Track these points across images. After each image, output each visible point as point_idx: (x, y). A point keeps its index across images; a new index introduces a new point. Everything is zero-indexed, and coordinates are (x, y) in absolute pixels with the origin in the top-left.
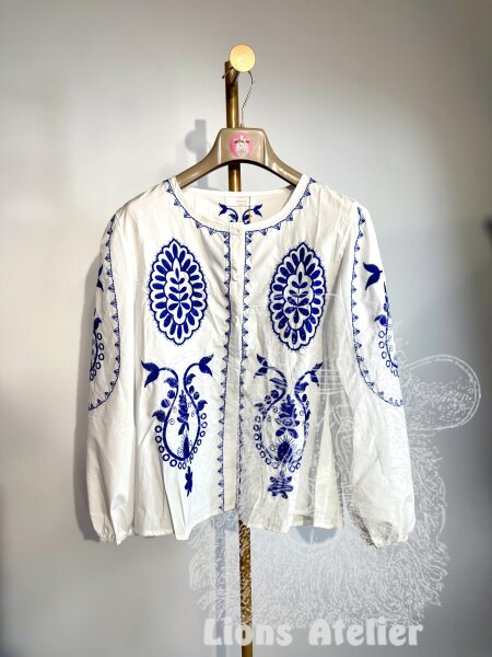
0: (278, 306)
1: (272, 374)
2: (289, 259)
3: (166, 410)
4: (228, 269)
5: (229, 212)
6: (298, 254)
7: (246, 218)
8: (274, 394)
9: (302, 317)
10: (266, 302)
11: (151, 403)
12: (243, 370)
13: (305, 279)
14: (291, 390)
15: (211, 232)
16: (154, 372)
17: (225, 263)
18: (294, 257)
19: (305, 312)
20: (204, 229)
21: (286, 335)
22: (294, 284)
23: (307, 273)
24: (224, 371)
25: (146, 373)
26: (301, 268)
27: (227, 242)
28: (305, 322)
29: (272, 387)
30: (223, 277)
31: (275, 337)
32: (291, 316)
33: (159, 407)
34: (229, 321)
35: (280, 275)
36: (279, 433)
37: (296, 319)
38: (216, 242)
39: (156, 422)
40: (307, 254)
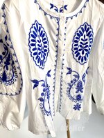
0: (76, 49)
1: (73, 73)
2: (80, 30)
3: (43, 97)
4: (58, 35)
5: (54, 8)
6: (84, 27)
7: (61, 11)
8: (75, 80)
9: (85, 52)
10: (71, 47)
11: (37, 95)
12: (62, 73)
13: (87, 37)
14: (81, 78)
15: (51, 17)
16: (36, 83)
17: (57, 32)
18: (82, 28)
19: (86, 50)
20: (48, 16)
21: (79, 59)
22: (82, 39)
23: (87, 35)
24: (55, 74)
25: (33, 84)
26: (85, 33)
27: (58, 23)
28: (87, 54)
29: (74, 78)
30: (56, 38)
31: (74, 60)
32: (81, 52)
33: (40, 96)
34: (57, 56)
35: (76, 36)
36: (77, 92)
37: (83, 53)
38: (53, 22)
39: (40, 102)
40: (87, 27)
